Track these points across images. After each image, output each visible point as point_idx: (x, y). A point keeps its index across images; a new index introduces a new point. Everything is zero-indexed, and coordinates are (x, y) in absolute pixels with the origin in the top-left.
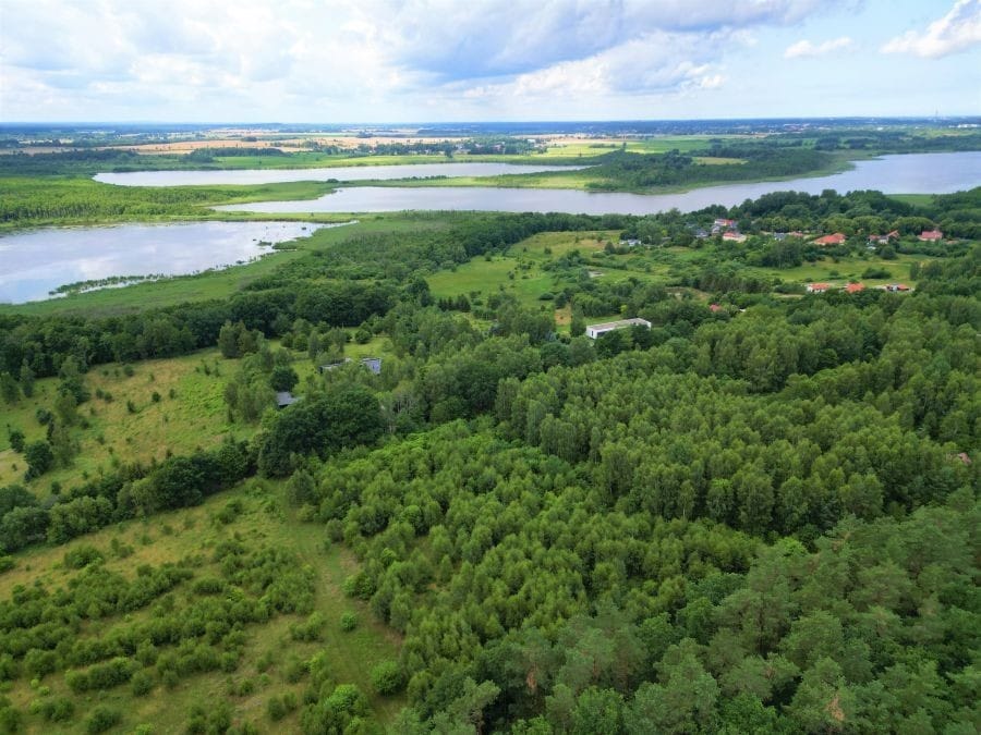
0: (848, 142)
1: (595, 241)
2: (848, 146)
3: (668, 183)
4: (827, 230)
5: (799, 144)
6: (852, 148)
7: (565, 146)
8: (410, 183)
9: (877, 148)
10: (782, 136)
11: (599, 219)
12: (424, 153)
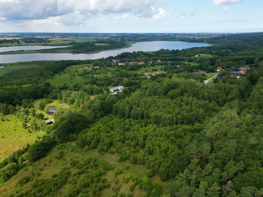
0: (127, 39)
1: (87, 67)
2: (127, 40)
3: (93, 50)
4: (139, 61)
5: (116, 40)
6: (129, 41)
7: (55, 40)
8: (12, 53)
9: (134, 41)
10: (111, 38)
11: (83, 61)
12: (9, 43)
